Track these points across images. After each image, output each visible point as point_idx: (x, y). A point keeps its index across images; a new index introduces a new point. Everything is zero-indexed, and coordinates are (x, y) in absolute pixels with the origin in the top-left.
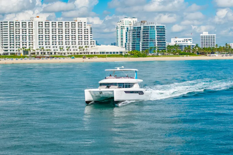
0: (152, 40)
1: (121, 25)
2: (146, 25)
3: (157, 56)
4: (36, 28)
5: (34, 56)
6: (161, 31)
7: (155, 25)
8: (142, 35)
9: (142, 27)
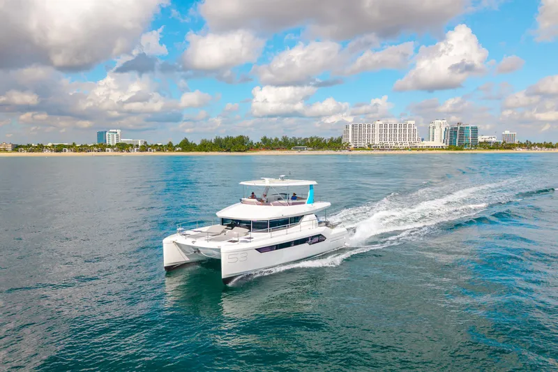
0: (467, 137)
1: (433, 125)
2: (462, 126)
3: (471, 149)
4: (377, 128)
5: (376, 148)
6: (475, 130)
7: (470, 126)
8: (458, 133)
9: (459, 128)
